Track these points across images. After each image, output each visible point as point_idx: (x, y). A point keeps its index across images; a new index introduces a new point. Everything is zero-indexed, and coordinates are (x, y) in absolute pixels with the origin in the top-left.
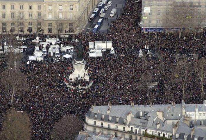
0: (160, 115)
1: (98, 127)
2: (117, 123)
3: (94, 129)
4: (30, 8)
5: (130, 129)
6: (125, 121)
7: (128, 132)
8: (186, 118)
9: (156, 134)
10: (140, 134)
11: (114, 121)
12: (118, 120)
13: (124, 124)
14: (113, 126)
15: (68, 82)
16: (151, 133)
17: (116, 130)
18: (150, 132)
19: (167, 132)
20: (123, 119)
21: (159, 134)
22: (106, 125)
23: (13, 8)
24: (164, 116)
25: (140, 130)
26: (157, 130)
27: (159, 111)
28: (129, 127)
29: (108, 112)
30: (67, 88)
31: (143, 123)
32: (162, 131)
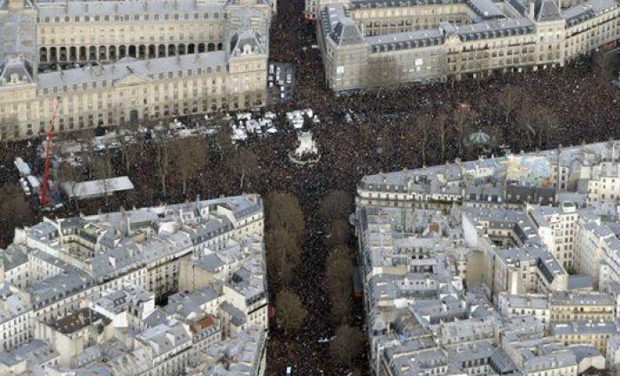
0: (440, 177)
1: (374, 199)
2: (396, 191)
3: (370, 203)
4: (214, 82)
5: (411, 197)
6: (405, 188)
7: (410, 200)
8: (469, 177)
9: (442, 198)
10: (424, 201)
11: (392, 189)
12: (397, 188)
13: (405, 192)
14: (392, 196)
15: (295, 157)
16: (437, 198)
17: (396, 201)
18: (435, 197)
19: (455, 194)
20: (403, 187)
21: (446, 198)
22: (383, 195)
23: (195, 85)
24: (445, 178)
25: (424, 197)
26: (443, 194)
27: (439, 173)
28: (410, 194)
29: (385, 181)
30: (295, 164)
31: (426, 188)
32: (449, 194)
